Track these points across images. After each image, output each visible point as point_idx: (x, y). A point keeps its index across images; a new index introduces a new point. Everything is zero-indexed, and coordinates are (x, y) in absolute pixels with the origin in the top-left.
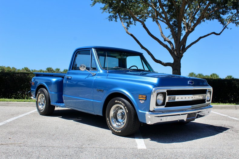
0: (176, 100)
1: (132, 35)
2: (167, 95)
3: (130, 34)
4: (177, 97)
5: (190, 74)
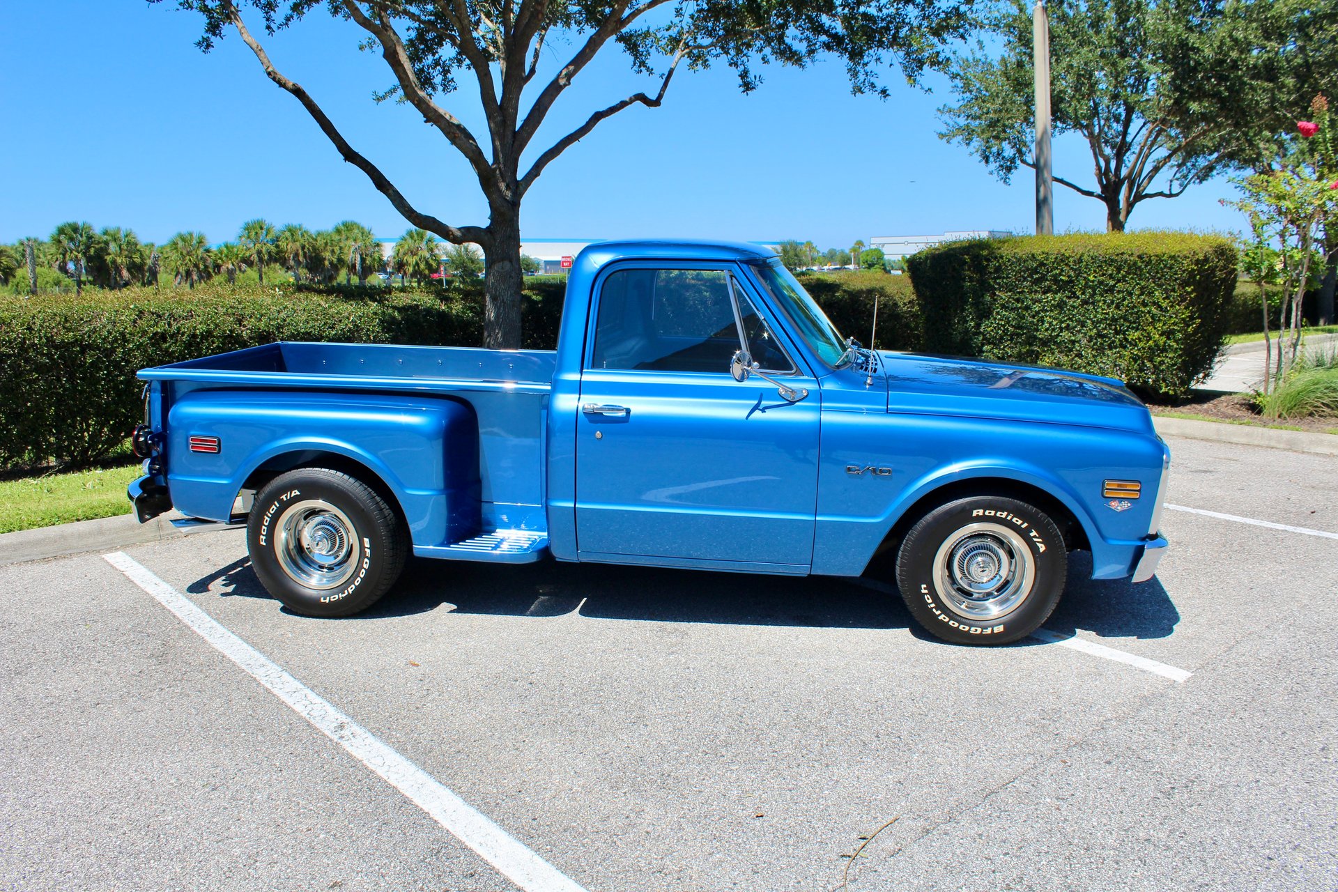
1: (298, 92)
3: (290, 85)
5: (248, 228)
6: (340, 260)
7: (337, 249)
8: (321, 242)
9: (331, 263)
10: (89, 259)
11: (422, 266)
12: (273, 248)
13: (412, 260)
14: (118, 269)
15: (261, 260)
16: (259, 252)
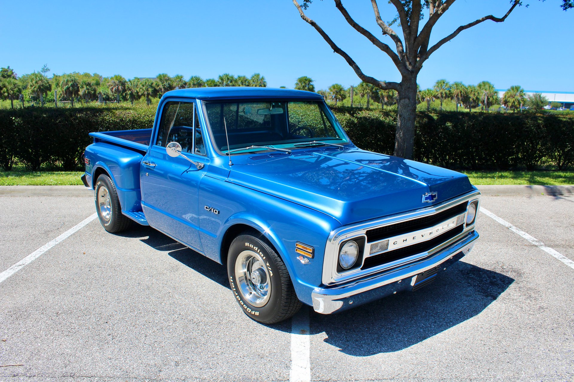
0: (392, 248)
2: (368, 242)
3: (309, 21)
4: (392, 240)
5: (438, 83)
6: (477, 98)
7: (476, 94)
8: (469, 90)
9: (473, 99)
10: (373, 93)
11: (516, 103)
12: (448, 92)
13: (511, 100)
14: (383, 97)
15: (442, 97)
16: (441, 93)
